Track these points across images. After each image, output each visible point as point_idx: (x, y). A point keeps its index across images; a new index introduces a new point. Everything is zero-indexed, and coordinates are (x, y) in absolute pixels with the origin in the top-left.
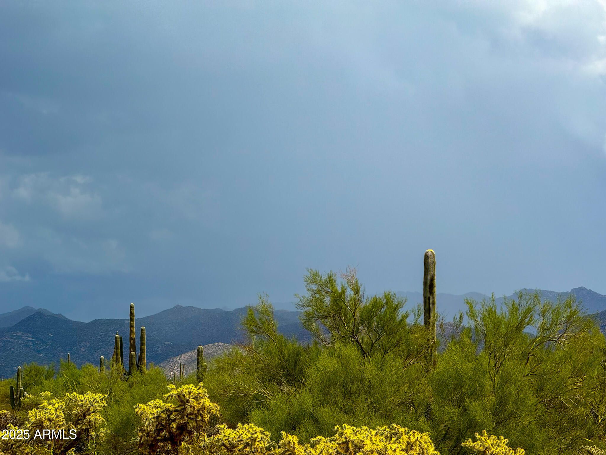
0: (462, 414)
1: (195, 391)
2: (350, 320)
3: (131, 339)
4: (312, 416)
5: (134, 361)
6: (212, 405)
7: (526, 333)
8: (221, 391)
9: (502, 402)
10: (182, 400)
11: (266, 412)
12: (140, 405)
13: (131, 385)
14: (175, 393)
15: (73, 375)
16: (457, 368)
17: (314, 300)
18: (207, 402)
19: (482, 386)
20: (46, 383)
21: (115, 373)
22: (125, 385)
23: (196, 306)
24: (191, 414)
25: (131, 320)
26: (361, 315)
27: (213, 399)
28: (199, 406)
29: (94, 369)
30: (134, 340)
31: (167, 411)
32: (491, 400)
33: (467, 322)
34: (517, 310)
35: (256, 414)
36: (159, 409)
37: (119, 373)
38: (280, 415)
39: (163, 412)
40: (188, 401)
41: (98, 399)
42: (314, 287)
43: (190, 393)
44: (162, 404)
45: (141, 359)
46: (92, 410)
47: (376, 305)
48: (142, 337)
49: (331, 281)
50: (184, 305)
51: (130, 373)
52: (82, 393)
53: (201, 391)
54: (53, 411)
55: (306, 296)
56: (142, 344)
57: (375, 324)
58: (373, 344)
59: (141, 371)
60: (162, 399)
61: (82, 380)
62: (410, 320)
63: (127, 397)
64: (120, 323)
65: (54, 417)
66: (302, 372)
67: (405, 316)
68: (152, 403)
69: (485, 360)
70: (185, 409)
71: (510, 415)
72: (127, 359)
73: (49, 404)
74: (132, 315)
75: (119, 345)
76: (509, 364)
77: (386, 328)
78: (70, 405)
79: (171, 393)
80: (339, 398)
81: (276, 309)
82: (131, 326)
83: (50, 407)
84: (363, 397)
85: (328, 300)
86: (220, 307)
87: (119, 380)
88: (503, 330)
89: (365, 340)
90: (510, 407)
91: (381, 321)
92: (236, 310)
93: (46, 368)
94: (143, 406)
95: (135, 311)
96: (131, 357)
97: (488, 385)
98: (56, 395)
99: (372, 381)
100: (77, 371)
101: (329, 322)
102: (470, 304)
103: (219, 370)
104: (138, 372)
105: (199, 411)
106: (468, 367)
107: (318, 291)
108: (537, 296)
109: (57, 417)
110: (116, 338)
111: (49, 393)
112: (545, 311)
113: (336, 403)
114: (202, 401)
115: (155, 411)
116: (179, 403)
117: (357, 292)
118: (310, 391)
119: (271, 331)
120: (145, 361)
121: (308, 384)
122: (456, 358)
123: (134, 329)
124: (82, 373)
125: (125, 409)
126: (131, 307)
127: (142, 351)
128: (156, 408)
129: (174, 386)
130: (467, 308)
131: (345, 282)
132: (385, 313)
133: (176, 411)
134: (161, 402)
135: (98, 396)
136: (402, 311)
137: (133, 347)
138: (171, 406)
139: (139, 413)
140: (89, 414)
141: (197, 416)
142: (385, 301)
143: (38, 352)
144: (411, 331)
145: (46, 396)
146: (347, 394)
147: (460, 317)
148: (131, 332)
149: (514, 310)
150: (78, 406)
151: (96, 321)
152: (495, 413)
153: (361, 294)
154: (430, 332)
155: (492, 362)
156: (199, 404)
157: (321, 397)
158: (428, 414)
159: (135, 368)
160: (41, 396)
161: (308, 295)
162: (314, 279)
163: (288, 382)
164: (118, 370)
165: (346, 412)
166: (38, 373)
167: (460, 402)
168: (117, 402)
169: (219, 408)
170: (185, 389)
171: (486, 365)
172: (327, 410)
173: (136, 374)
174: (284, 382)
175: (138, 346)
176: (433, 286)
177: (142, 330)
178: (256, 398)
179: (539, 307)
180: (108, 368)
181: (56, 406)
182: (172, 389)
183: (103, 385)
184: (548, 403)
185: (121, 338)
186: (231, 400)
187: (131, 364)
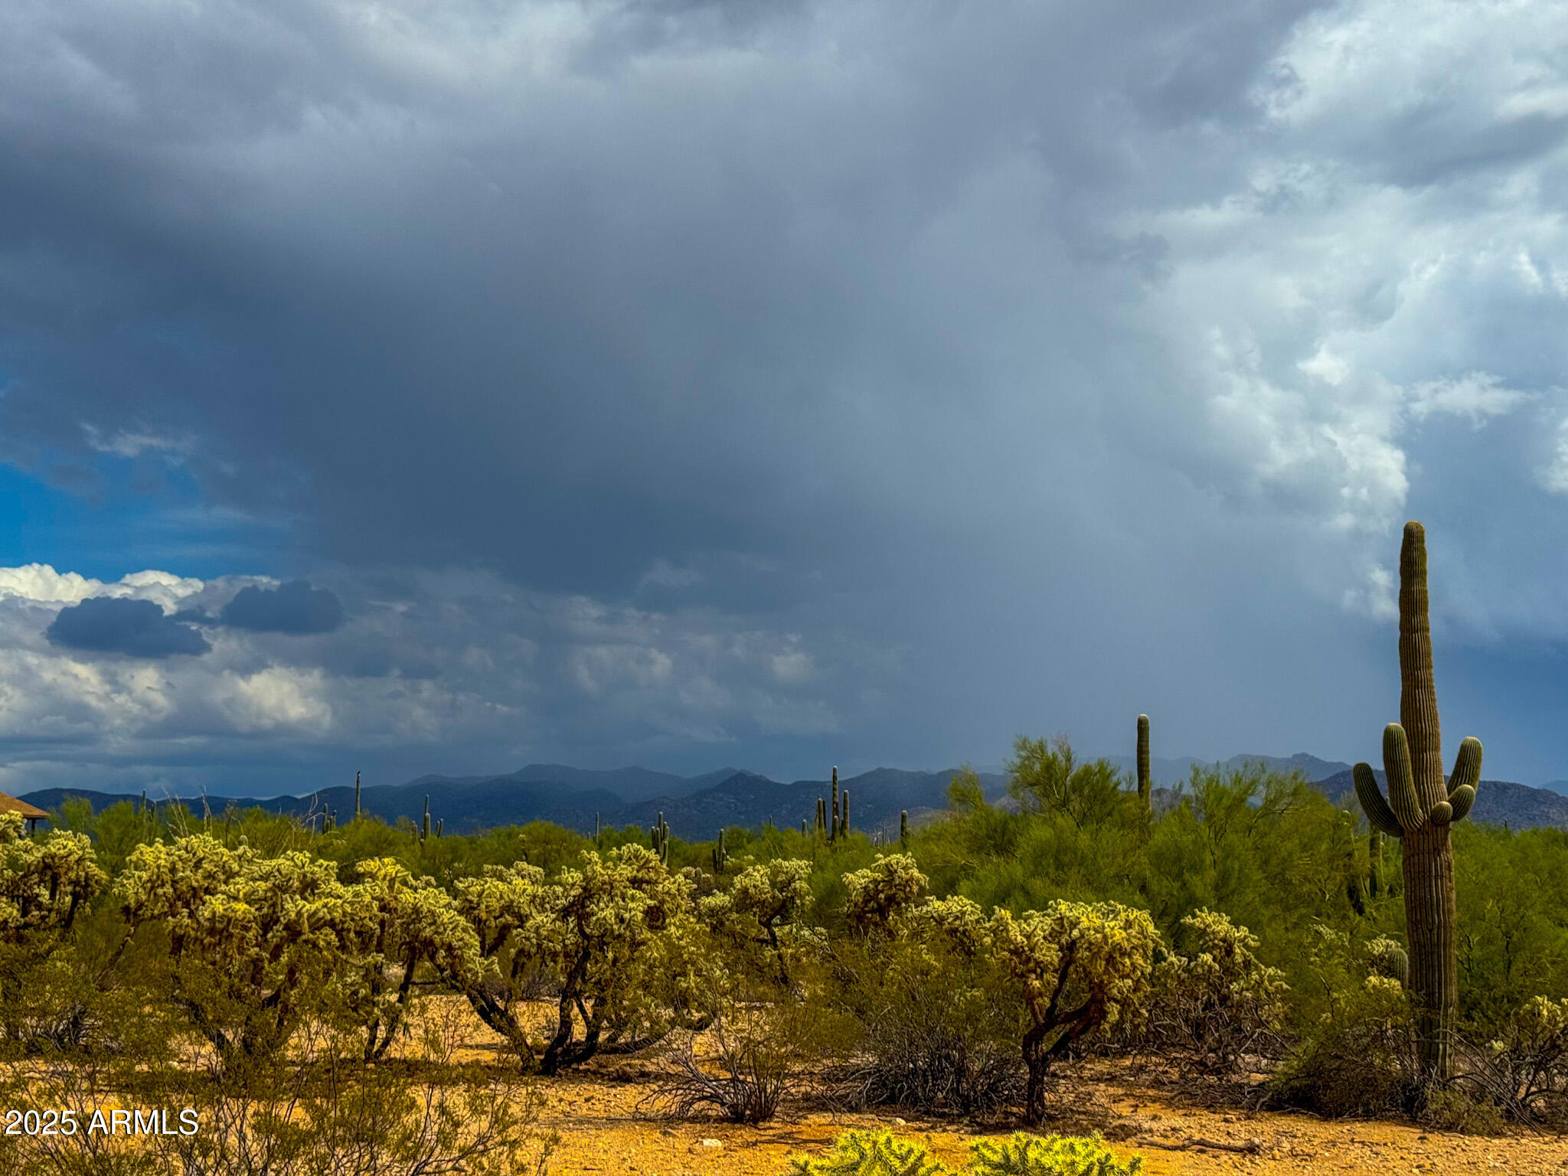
0: (1181, 888)
1: (903, 861)
2: (1061, 787)
3: (834, 802)
4: (1023, 888)
5: (838, 826)
6: (920, 876)
7: (1252, 804)
8: (928, 861)
9: (1224, 878)
10: (890, 871)
11: (975, 883)
12: (848, 874)
13: (834, 851)
14: (883, 862)
15: (775, 838)
16: (1176, 841)
17: (1023, 767)
18: (916, 873)
19: (1203, 861)
20: (750, 847)
21: (818, 838)
22: (828, 851)
23: (898, 769)
24: (900, 884)
25: (834, 783)
26: (1073, 783)
27: (921, 869)
28: (908, 877)
29: (796, 833)
30: (837, 804)
31: (875, 882)
32: (1212, 874)
33: (1188, 790)
34: (1241, 780)
35: (964, 885)
36: (867, 879)
37: (822, 838)
38: (990, 886)
39: (871, 882)
40: (896, 871)
41: (803, 866)
42: (1024, 753)
43: (898, 863)
44: (870, 874)
45: (844, 823)
46: (797, 877)
47: (1087, 771)
48: (845, 801)
49: (1042, 747)
50: (887, 767)
51: (833, 838)
52: (785, 859)
53: (909, 861)
54: (758, 877)
55: (1015, 761)
56: (845, 808)
57: (1086, 792)
58: (1084, 814)
59: (845, 837)
60: (870, 869)
61: (784, 844)
62: (1123, 787)
63: (831, 863)
64: (822, 785)
65: (759, 883)
66: (1010, 842)
67: (1118, 784)
68: (859, 873)
69: (1206, 833)
70: (893, 880)
71: (1233, 893)
72: (830, 824)
73: (754, 870)
74: (835, 777)
75: (822, 809)
76: (1232, 838)
77: (1098, 796)
78: (776, 872)
79: (879, 862)
80: (1051, 870)
81: (978, 772)
82: (834, 789)
83: (755, 874)
84: (1075, 869)
85: (1037, 767)
86: (924, 769)
87: (822, 845)
88: (1226, 802)
89: (1077, 808)
90: (1233, 883)
91: (1093, 789)
92: (940, 774)
93: (748, 830)
94: (850, 876)
95: (838, 775)
96: (834, 821)
97: (1208, 859)
98: (759, 859)
99: (1085, 852)
100: (779, 834)
101: (1036, 790)
102: (1197, 772)
103: (926, 840)
104: (842, 837)
105: (907, 882)
106: (1188, 839)
107: (1028, 758)
108: (1263, 763)
109: (763, 884)
110: (819, 802)
111: (751, 857)
112: (1270, 782)
113: (1047, 874)
114: (910, 871)
115: (863, 881)
116: (886, 873)
117: (1068, 759)
118: (1021, 862)
119: (978, 799)
120: (848, 826)
121: (1018, 854)
122: (1175, 830)
123: (837, 793)
124: (785, 838)
125: (829, 875)
126: (834, 770)
127: (845, 815)
128: (864, 877)
129: (881, 856)
130: (1192, 774)
131: (1056, 749)
132: (1098, 781)
133: (884, 881)
134: (869, 871)
135: (803, 863)
136: (1114, 779)
137: (836, 811)
138: (879, 876)
139: (846, 883)
140: (794, 882)
141: (905, 887)
142: (1097, 770)
143: (740, 813)
144: (1123, 800)
145: (749, 860)
146: (1060, 866)
147: (1180, 786)
148: (834, 795)
149: (1238, 780)
150: (783, 872)
151: (797, 782)
152: (1217, 888)
153: (1072, 761)
154: (1143, 800)
155: (1212, 835)
156: (907, 874)
157: (1032, 868)
158: (1143, 889)
159: (838, 833)
160: (743, 860)
161: (1018, 761)
162: (1023, 745)
163: (997, 852)
164: (821, 835)
165: (1058, 885)
166: (740, 835)
167: (1179, 876)
168: (821, 868)
169: (928, 879)
170: (895, 858)
171: (1205, 839)
172: (1038, 882)
173: (839, 839)
174: (992, 852)
175: (841, 809)
176: (1147, 752)
177: (845, 794)
178: (963, 868)
179: (1265, 778)
180: (811, 832)
181: (762, 872)
182: (880, 858)
183: (807, 849)
184: (1272, 878)
185: (824, 802)
186: (937, 871)
187: (834, 829)
